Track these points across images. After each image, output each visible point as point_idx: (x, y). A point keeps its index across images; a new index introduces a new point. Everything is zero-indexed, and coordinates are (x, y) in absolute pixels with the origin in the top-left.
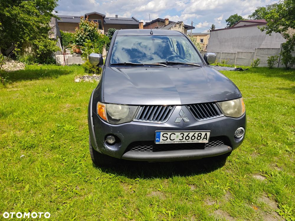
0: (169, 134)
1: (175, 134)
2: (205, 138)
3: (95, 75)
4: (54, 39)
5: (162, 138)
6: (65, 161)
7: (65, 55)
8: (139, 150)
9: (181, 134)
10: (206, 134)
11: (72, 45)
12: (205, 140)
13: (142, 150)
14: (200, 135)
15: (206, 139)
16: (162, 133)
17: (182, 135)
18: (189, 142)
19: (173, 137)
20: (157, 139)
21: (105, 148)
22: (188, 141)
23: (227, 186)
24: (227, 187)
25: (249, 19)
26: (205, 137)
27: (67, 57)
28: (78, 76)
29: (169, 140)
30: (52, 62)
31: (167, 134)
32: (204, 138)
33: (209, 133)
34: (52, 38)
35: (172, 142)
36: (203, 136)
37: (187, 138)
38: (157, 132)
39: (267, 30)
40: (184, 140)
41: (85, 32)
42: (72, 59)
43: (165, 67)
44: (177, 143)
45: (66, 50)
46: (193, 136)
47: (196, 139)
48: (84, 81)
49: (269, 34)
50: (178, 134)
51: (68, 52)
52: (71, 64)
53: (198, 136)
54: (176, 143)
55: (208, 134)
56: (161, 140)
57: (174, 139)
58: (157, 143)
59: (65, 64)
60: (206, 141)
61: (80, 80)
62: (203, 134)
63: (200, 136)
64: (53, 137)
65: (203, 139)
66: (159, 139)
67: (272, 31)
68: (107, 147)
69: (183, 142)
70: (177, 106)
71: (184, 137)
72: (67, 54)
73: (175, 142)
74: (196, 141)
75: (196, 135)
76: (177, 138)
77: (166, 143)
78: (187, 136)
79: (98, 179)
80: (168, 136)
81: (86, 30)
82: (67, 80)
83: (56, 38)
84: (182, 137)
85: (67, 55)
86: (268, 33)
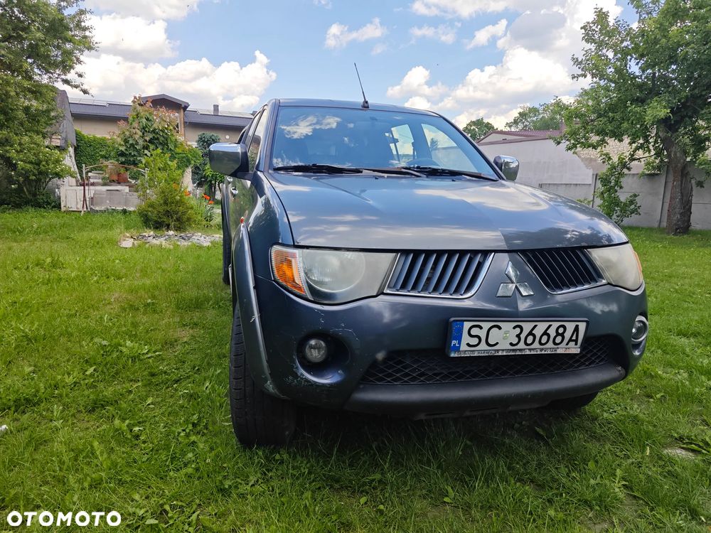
0: (486, 326)
1: (500, 328)
2: (573, 341)
3: (171, 233)
4: (57, 146)
5: (466, 339)
6: (142, 438)
7: (87, 188)
8: (397, 379)
9: (514, 328)
10: (577, 329)
11: (106, 163)
12: (572, 344)
13: (406, 379)
14: (561, 330)
15: (576, 344)
16: (467, 325)
17: (518, 330)
18: (532, 353)
19: (495, 336)
20: (454, 342)
21: (296, 376)
22: (530, 350)
23: (617, 479)
24: (619, 482)
25: (508, 129)
26: (574, 338)
27: (92, 192)
28: (128, 235)
29: (483, 346)
30: (49, 203)
31: (481, 328)
32: (571, 340)
33: (584, 324)
34: (54, 144)
35: (491, 351)
36: (568, 335)
37: (530, 339)
38: (454, 321)
39: (568, 143)
40: (521, 346)
41: (143, 134)
42: (104, 196)
43: (418, 176)
44: (505, 354)
45: (90, 174)
46: (545, 333)
47: (550, 344)
48: (147, 245)
49: (573, 151)
50: (508, 327)
51: (95, 181)
52: (103, 208)
53: (558, 334)
54: (500, 353)
55: (582, 327)
56: (464, 347)
57: (497, 343)
58: (453, 355)
59: (85, 209)
60: (574, 349)
61: (136, 242)
62: (570, 327)
63: (562, 335)
64: (92, 375)
65: (567, 344)
66: (460, 343)
67: (578, 144)
68: (302, 374)
69: (518, 353)
70: (496, 254)
71: (523, 336)
72: (93, 184)
73: (498, 351)
74: (549, 348)
75: (552, 332)
76: (504, 338)
77: (476, 354)
78: (530, 333)
79: (257, 481)
80: (483, 334)
81: (147, 129)
82: (98, 243)
83: (63, 145)
84: (518, 336)
85: (91, 187)
86: (569, 149)
